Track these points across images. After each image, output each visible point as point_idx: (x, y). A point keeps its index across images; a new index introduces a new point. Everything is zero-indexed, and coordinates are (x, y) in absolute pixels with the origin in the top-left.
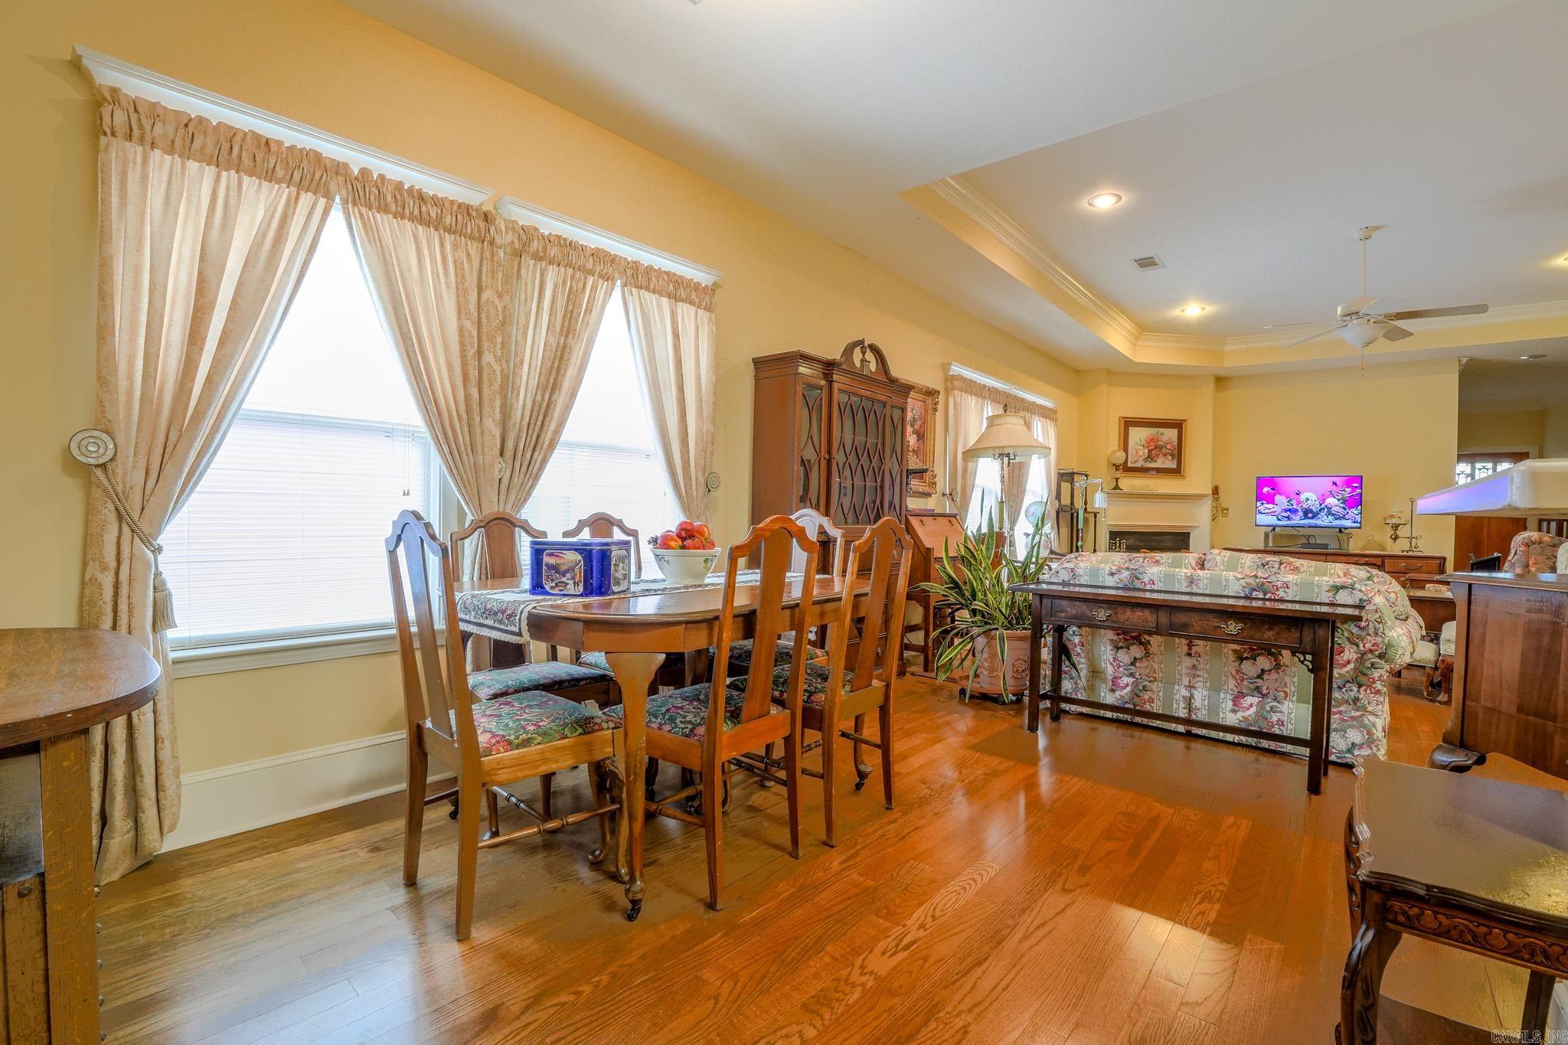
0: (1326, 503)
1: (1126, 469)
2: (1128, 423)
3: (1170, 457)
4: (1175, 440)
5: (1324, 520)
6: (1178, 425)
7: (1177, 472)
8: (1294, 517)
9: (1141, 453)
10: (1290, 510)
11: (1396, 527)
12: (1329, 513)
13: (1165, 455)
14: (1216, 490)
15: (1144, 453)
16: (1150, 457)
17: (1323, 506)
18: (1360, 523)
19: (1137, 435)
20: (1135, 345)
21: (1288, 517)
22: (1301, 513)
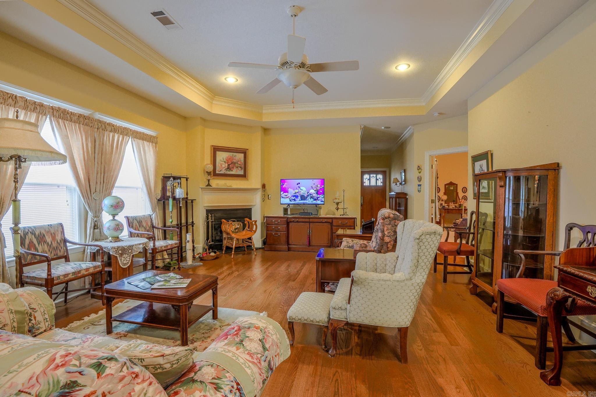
0: (310, 192)
1: (214, 174)
2: (216, 149)
3: (240, 169)
4: (242, 159)
5: (309, 201)
6: (244, 152)
7: (244, 176)
8: (297, 199)
9: (223, 166)
10: (295, 196)
11: (338, 204)
12: (311, 197)
13: (237, 168)
14: (264, 186)
15: (225, 166)
16: (229, 168)
17: (309, 194)
18: (324, 202)
19: (221, 156)
20: (212, 103)
21: (294, 200)
22: (299, 198)
